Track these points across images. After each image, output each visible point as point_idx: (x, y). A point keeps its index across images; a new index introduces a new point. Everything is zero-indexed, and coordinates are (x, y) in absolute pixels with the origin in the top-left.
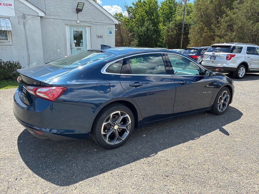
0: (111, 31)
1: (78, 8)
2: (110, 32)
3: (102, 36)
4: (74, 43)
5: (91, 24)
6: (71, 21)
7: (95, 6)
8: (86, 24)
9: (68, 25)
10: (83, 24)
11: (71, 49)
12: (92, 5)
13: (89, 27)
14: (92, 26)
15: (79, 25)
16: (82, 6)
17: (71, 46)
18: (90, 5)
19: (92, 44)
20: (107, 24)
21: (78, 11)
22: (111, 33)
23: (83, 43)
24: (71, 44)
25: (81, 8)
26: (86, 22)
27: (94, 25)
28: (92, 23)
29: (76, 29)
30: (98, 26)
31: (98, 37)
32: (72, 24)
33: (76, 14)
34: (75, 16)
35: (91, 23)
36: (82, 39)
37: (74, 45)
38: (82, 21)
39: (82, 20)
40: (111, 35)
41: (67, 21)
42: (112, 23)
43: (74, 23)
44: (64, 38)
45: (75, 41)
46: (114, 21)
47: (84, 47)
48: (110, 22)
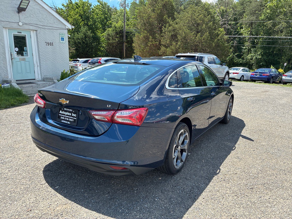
0: (63, 37)
1: (21, 6)
2: (61, 38)
3: (52, 43)
4: (15, 51)
5: (38, 28)
6: (10, 23)
7: (41, 5)
8: (31, 28)
9: (6, 28)
10: (26, 27)
11: (12, 59)
12: (37, 4)
13: (35, 32)
14: (39, 30)
15: (21, 28)
16: (27, 4)
17: (11, 55)
18: (34, 4)
19: (40, 53)
20: (57, 29)
21: (20, 10)
22: (63, 39)
23: (27, 51)
24: (11, 53)
25: (25, 7)
26: (31, 25)
27: (42, 29)
28: (39, 26)
29: (16, 33)
30: (46, 30)
31: (47, 44)
32: (12, 27)
33: (17, 14)
34: (15, 17)
35: (37, 26)
36: (26, 47)
37: (15, 54)
38: (26, 24)
39: (25, 22)
40: (64, 42)
41: (5, 23)
42: (64, 27)
43: (15, 26)
44: (2, 45)
45: (16, 49)
46: (66, 26)
47: (29, 57)
48: (60, 26)
